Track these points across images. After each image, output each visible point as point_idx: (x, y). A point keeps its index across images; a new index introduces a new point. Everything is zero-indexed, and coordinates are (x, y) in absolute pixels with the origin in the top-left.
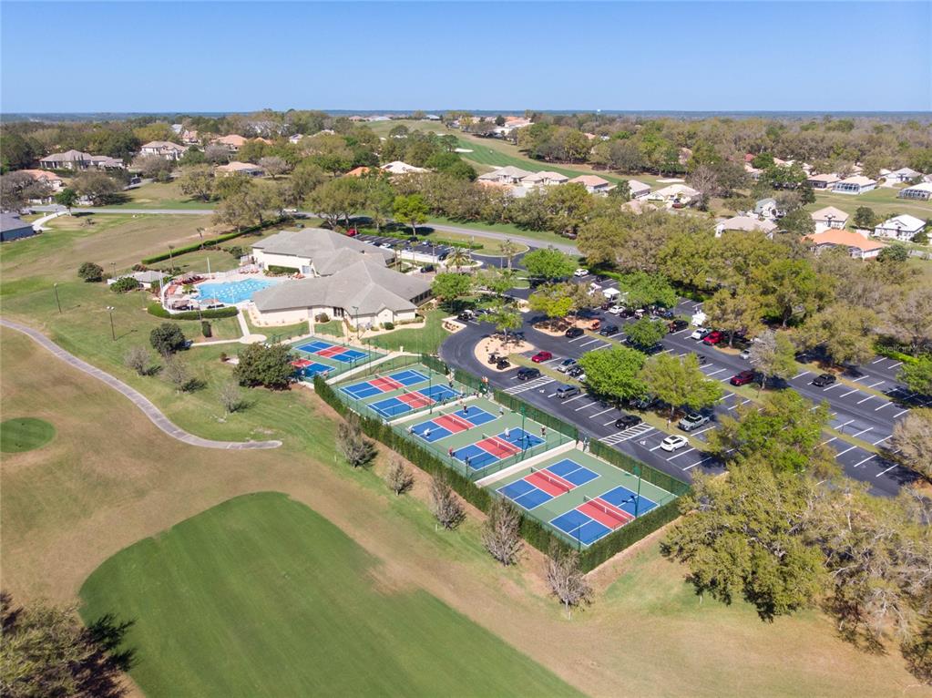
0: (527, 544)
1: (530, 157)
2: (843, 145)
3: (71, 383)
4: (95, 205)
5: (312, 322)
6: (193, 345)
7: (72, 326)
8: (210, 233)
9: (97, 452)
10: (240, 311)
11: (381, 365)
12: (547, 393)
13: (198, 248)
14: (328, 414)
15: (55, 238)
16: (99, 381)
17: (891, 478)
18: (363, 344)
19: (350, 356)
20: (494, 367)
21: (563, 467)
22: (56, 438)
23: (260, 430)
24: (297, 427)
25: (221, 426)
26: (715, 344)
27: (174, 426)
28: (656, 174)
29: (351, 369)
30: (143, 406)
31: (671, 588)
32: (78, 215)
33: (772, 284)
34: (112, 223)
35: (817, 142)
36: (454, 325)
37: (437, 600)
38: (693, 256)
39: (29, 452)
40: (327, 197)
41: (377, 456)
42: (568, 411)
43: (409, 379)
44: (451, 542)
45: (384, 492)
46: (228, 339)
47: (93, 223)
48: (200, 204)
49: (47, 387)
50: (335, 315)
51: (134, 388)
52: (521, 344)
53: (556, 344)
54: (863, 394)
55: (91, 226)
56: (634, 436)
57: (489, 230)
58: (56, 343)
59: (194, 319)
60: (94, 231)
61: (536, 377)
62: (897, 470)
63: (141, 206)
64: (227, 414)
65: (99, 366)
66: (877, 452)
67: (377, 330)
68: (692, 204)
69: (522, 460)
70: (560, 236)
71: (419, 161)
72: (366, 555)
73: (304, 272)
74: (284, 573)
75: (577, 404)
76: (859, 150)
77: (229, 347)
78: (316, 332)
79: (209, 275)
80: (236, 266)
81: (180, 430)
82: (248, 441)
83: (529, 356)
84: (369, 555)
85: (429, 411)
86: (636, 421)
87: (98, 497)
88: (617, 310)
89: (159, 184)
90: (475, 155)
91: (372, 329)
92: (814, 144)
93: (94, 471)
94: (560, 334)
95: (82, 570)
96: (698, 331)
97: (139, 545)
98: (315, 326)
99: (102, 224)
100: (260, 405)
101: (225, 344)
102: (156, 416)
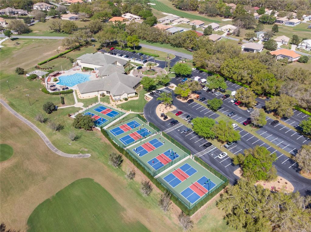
0: (172, 202)
1: (176, 8)
2: (290, 4)
3: (17, 126)
4: (19, 34)
5: (99, 97)
6: (58, 108)
7: (15, 98)
8: (61, 49)
9: (28, 160)
10: (74, 91)
11: (124, 118)
12: (181, 131)
13: (58, 57)
14: (106, 142)
15: (6, 52)
16: (27, 125)
17: (294, 169)
18: (117, 108)
19: (113, 114)
20: (162, 119)
21: (185, 167)
22: (14, 154)
23: (83, 149)
24: (96, 148)
25: (70, 147)
26: (239, 105)
27: (54, 147)
28: (221, 16)
29: (113, 121)
30: (43, 137)
31: (219, 221)
32: (13, 39)
33: (260, 82)
34: (25, 43)
35: (281, 2)
36: (149, 97)
37: (143, 226)
38: (233, 67)
39: (5, 161)
40: (103, 36)
41: (123, 162)
42: (187, 140)
43: (133, 125)
44: (148, 201)
45: (125, 178)
46: (70, 105)
47: (19, 44)
48: (57, 34)
49: (9, 128)
50: (107, 94)
51: (39, 128)
52: (172, 107)
53: (184, 106)
54: (287, 128)
55: (18, 45)
56: (209, 151)
57: (161, 47)
58: (10, 106)
59: (58, 95)
60: (19, 48)
61: (176, 123)
62: (296, 165)
63: (35, 35)
64: (71, 142)
65: (26, 118)
66: (290, 157)
67: (122, 101)
68: (234, 33)
69: (172, 165)
70: (187, 50)
71: (136, 13)
72: (120, 207)
73: (96, 70)
74: (93, 215)
75: (190, 136)
76: (296, 6)
77: (71, 109)
78: (101, 101)
79: (62, 72)
80: (72, 67)
81: (56, 149)
82: (79, 154)
83: (174, 113)
84: (121, 206)
85: (140, 141)
86: (210, 144)
87: (30, 181)
88: (206, 89)
89: (42, 23)
90: (156, 6)
91: (120, 101)
92: (280, 3)
93: (28, 169)
94: (186, 101)
95: (27, 213)
96: (233, 100)
97: (45, 202)
98: (100, 98)
99: (22, 44)
100: (83, 137)
101: (70, 107)
102: (47, 142)
